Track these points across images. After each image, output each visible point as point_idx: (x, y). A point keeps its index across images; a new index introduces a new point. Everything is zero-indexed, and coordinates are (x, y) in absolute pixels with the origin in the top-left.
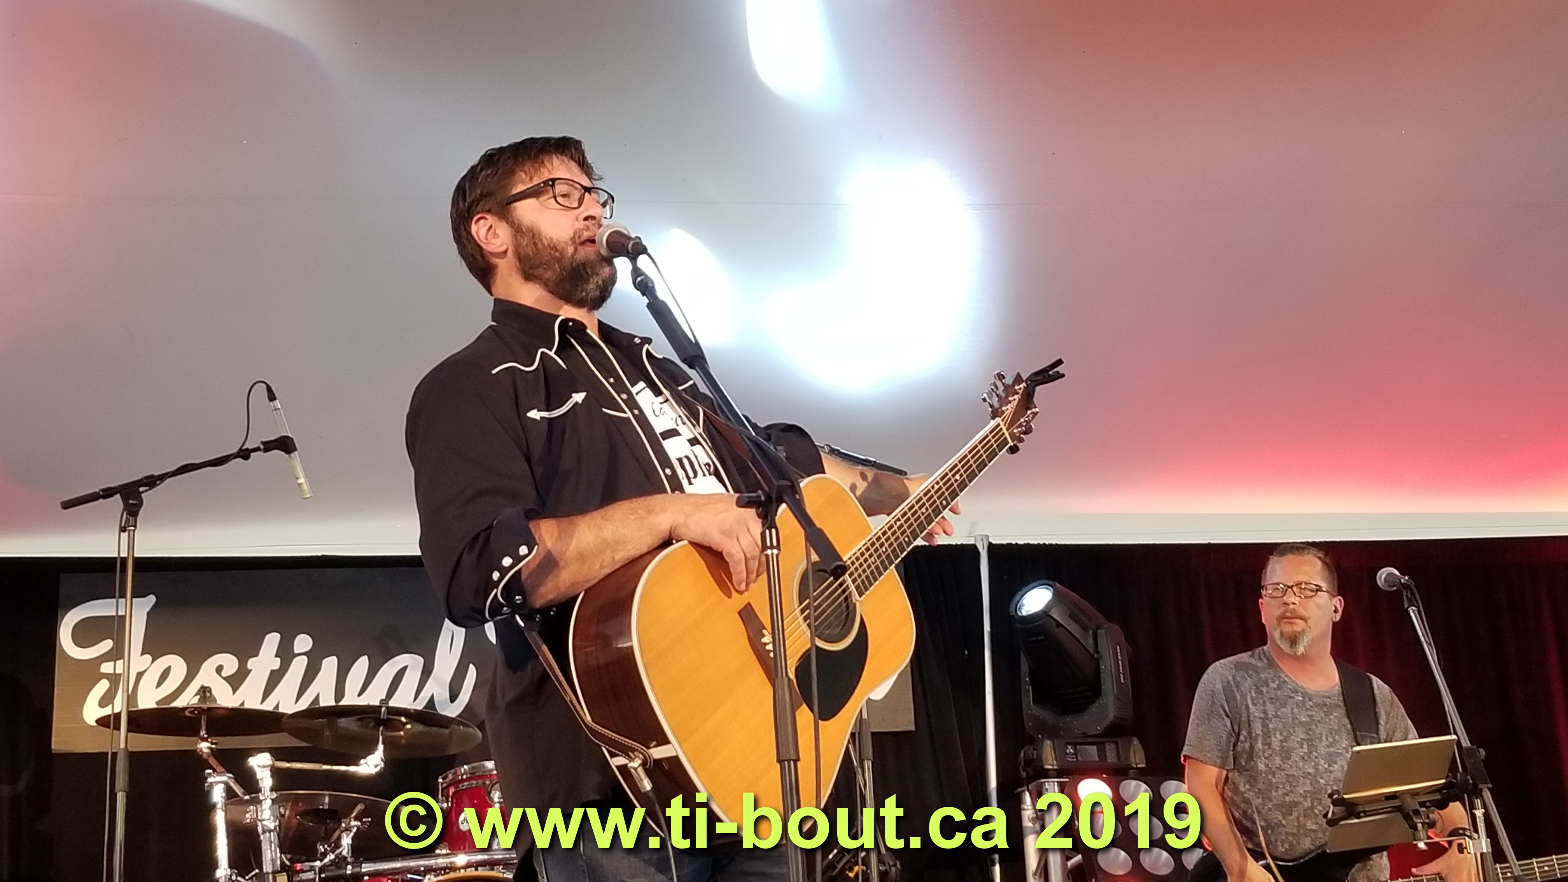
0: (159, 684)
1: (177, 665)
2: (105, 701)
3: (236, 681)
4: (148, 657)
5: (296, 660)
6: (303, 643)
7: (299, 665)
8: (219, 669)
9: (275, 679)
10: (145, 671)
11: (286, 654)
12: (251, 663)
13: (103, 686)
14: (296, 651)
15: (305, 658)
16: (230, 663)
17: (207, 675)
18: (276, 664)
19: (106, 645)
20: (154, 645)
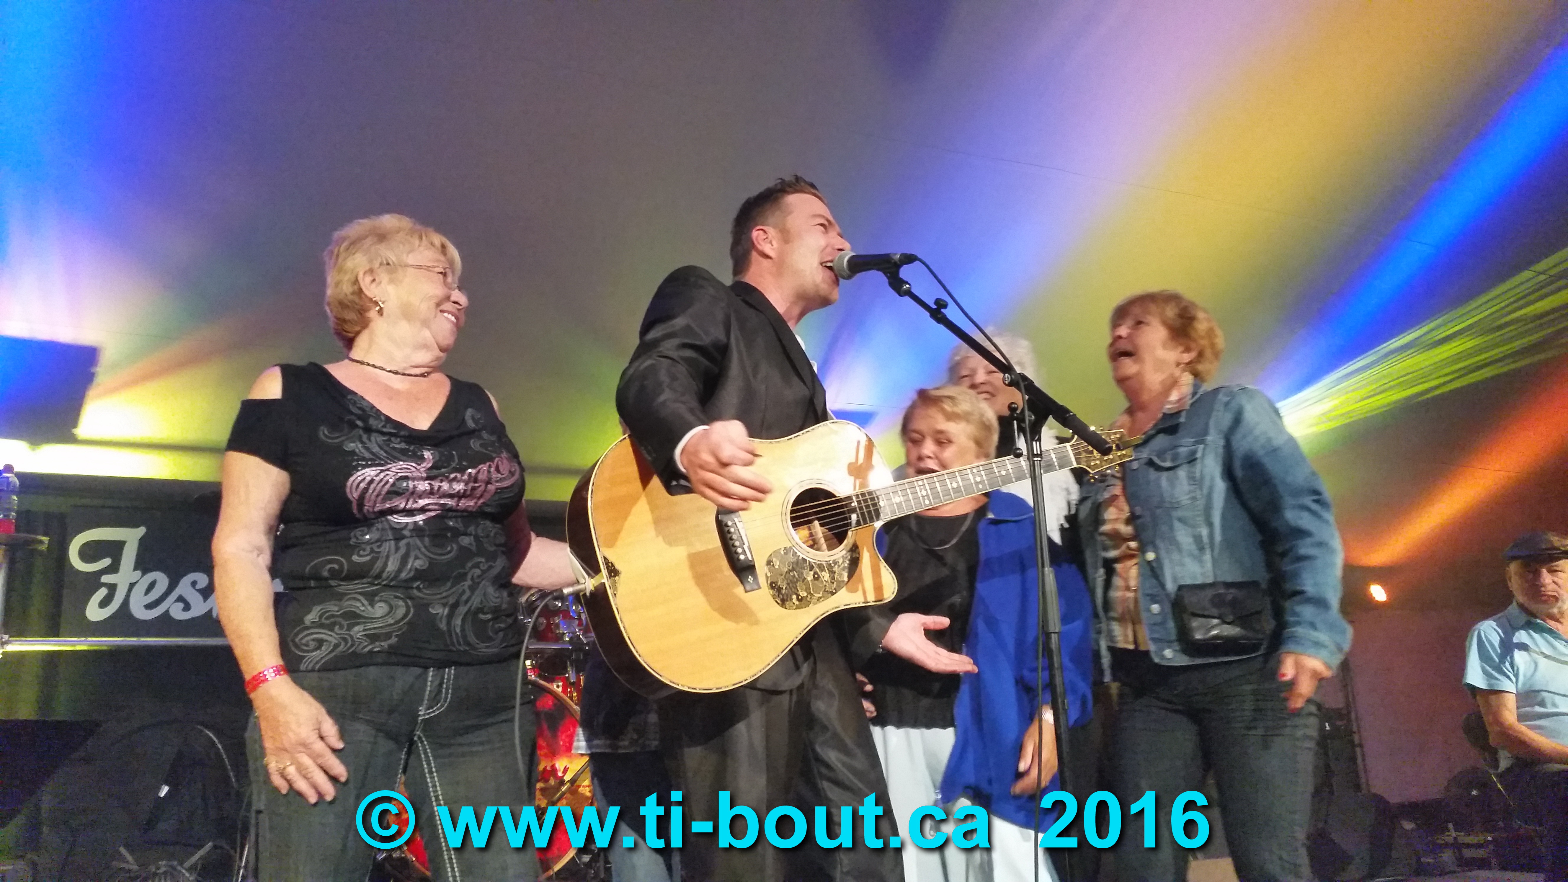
0: (147, 593)
1: (162, 580)
2: (104, 604)
4: (139, 573)
8: (194, 584)
10: (136, 582)
13: (102, 592)
16: (202, 580)
17: (184, 587)
19: (106, 562)
20: (143, 564)
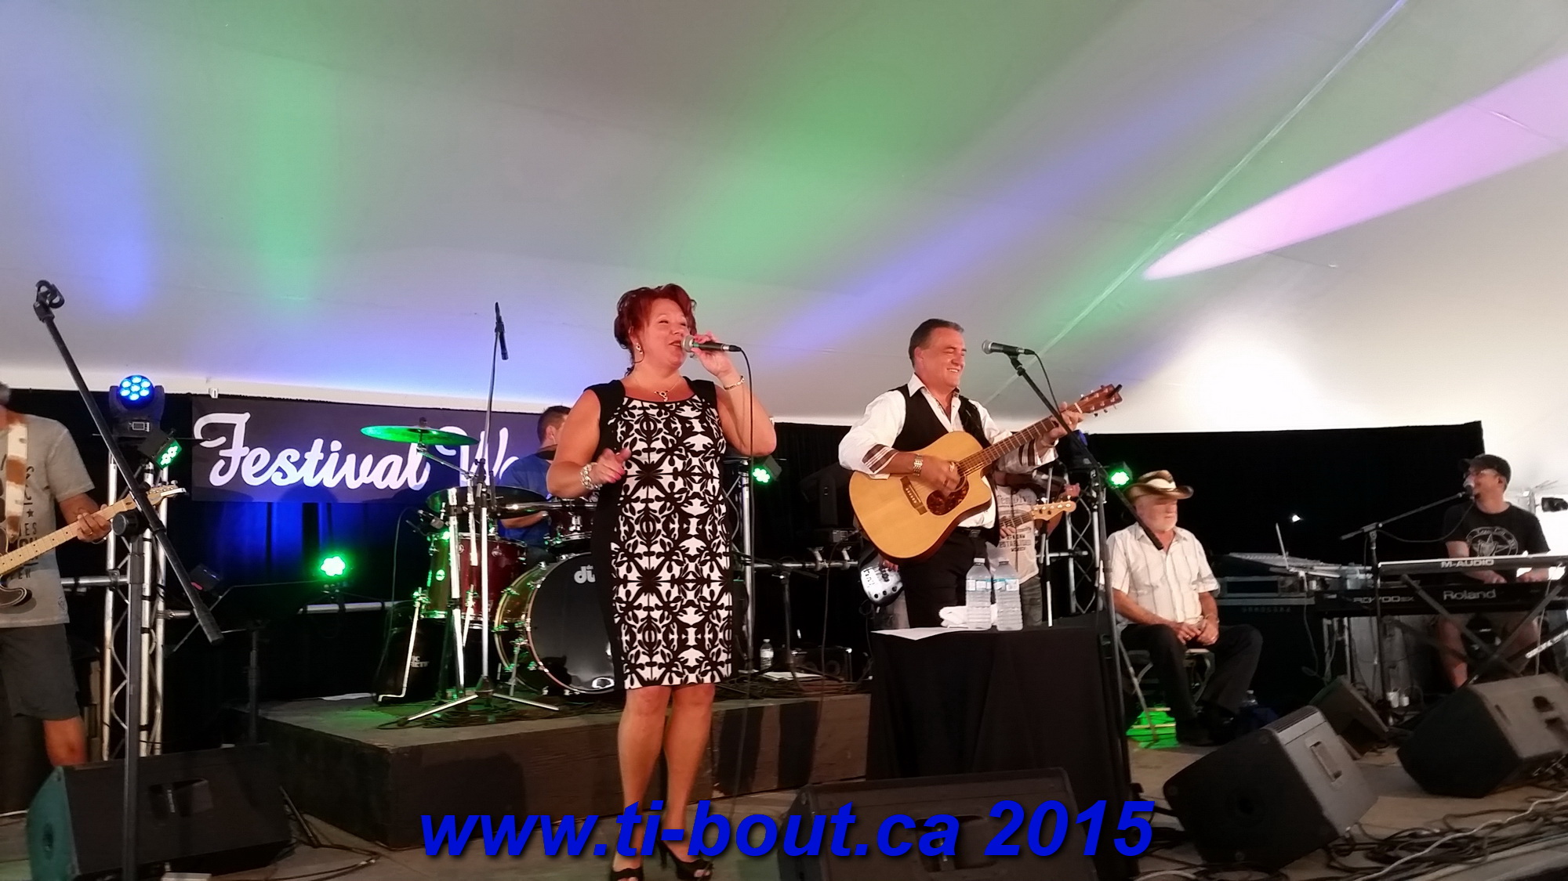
0: (254, 465)
1: (265, 455)
2: (223, 472)
3: (299, 464)
4: (247, 449)
5: (332, 455)
6: (336, 445)
7: (334, 458)
8: (289, 457)
9: (321, 464)
10: (246, 456)
11: (326, 451)
12: (307, 455)
13: (221, 464)
14: (332, 450)
15: (337, 455)
16: (295, 455)
17: (282, 460)
18: (321, 456)
19: (222, 440)
20: (250, 442)
